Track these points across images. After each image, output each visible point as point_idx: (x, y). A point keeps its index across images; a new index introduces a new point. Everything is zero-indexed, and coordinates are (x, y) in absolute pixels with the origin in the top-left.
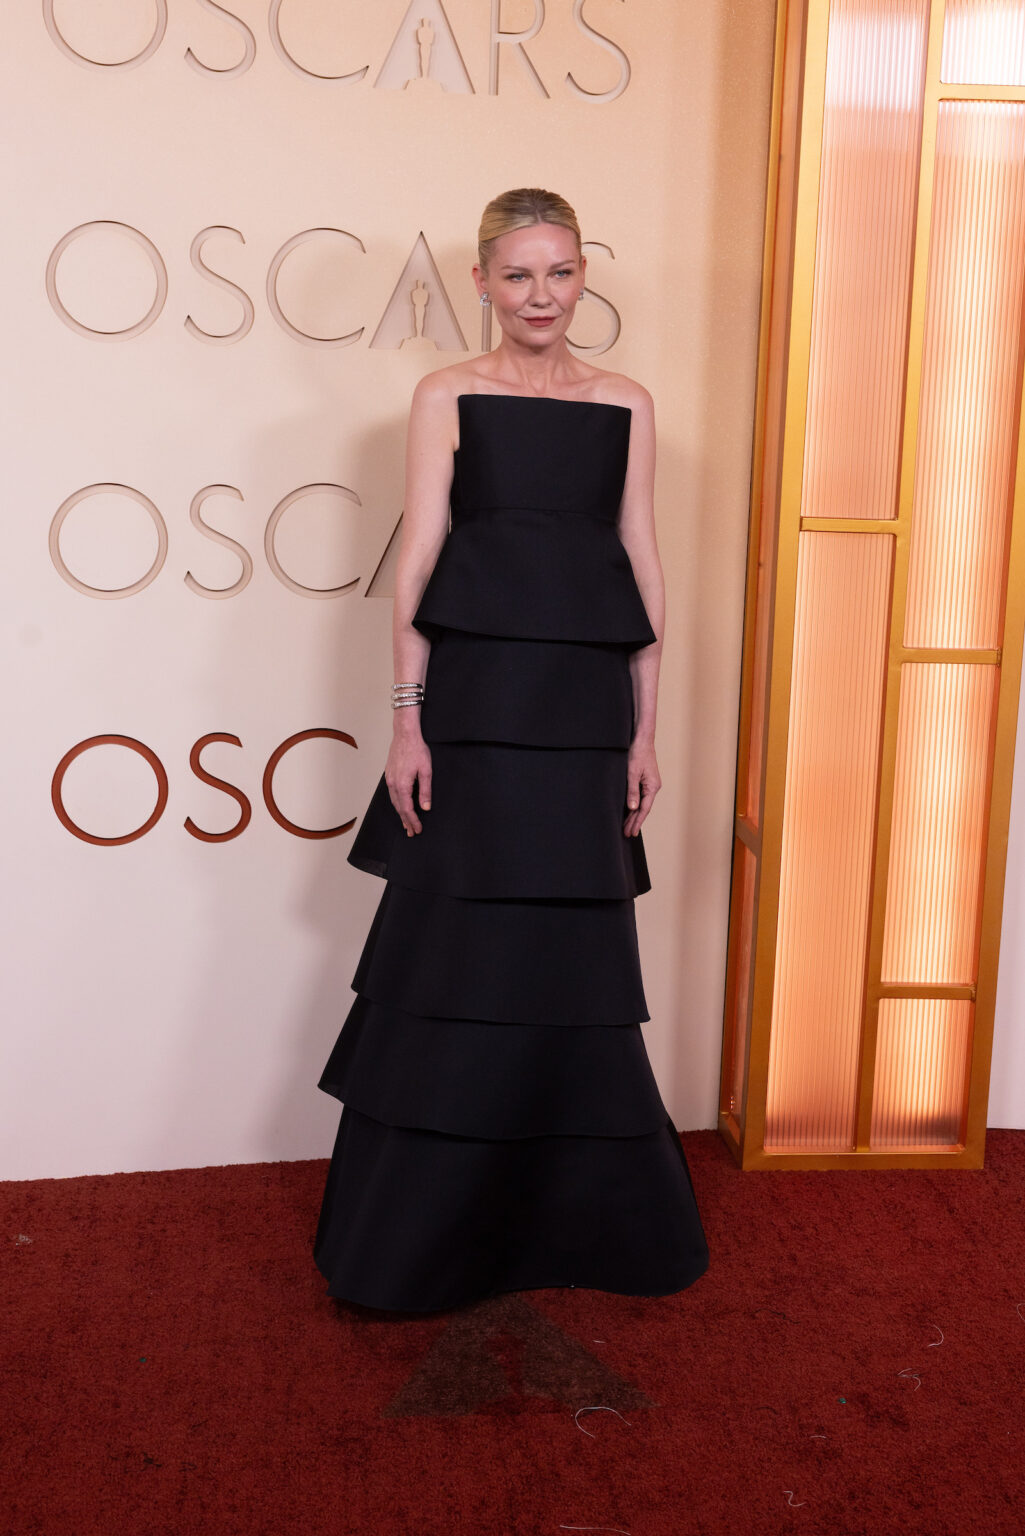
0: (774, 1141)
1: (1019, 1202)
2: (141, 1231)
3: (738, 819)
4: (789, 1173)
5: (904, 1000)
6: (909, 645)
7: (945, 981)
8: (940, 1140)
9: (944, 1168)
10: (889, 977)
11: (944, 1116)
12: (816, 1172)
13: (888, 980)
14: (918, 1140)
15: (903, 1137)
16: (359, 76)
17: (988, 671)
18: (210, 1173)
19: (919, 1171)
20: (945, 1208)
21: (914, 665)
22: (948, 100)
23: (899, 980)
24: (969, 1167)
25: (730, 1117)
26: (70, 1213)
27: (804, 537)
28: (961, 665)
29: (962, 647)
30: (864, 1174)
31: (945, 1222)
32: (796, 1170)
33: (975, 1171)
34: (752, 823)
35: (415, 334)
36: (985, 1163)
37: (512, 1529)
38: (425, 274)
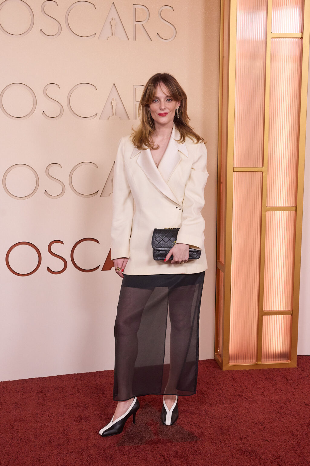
0: (232, 361)
1: (308, 376)
2: (38, 395)
3: (218, 262)
4: (237, 371)
5: (270, 316)
6: (268, 206)
7: (283, 310)
8: (283, 359)
9: (285, 367)
10: (265, 309)
11: (284, 352)
12: (245, 370)
13: (265, 310)
14: (276, 359)
15: (272, 358)
16: (94, 35)
17: (293, 212)
18: (58, 377)
19: (277, 369)
20: (285, 379)
21: (270, 212)
22: (274, 38)
23: (269, 310)
24: (293, 367)
25: (218, 355)
26: (16, 391)
27: (235, 173)
28: (284, 212)
29: (284, 206)
30: (260, 370)
31: (285, 383)
32: (239, 369)
33: (294, 368)
34: (222, 263)
35: (113, 115)
36: (297, 365)
38: (116, 96)
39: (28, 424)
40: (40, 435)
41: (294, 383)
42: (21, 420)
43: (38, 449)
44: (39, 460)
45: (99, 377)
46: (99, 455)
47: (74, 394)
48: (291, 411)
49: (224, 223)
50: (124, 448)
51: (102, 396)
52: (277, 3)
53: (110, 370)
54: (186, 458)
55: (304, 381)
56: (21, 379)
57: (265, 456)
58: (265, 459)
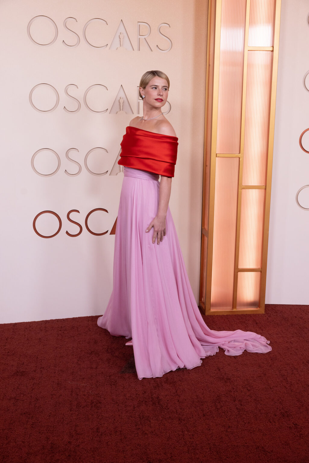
0: (213, 308)
1: (273, 321)
2: (57, 333)
3: (202, 229)
4: (217, 316)
5: (244, 272)
6: (244, 185)
7: (253, 268)
8: (254, 307)
9: (255, 313)
10: (240, 266)
12: (223, 315)
13: (240, 267)
14: (248, 307)
15: (245, 306)
16: (105, 47)
17: (263, 191)
18: (74, 319)
19: (249, 314)
20: (255, 323)
21: (245, 190)
22: (250, 50)
23: (243, 268)
24: (260, 313)
25: (202, 302)
26: (40, 329)
27: (217, 158)
28: (256, 190)
29: (257, 185)
30: (235, 315)
31: (255, 326)
32: (219, 315)
33: (262, 314)
34: (206, 230)
35: (120, 110)
36: (265, 312)
37: (152, 398)
38: (122, 95)
41: (262, 326)
43: (57, 375)
47: (86, 332)
49: (208, 198)
50: (126, 375)
52: (253, 23)
55: (270, 324)
56: (44, 320)
57: (238, 383)
58: (237, 385)
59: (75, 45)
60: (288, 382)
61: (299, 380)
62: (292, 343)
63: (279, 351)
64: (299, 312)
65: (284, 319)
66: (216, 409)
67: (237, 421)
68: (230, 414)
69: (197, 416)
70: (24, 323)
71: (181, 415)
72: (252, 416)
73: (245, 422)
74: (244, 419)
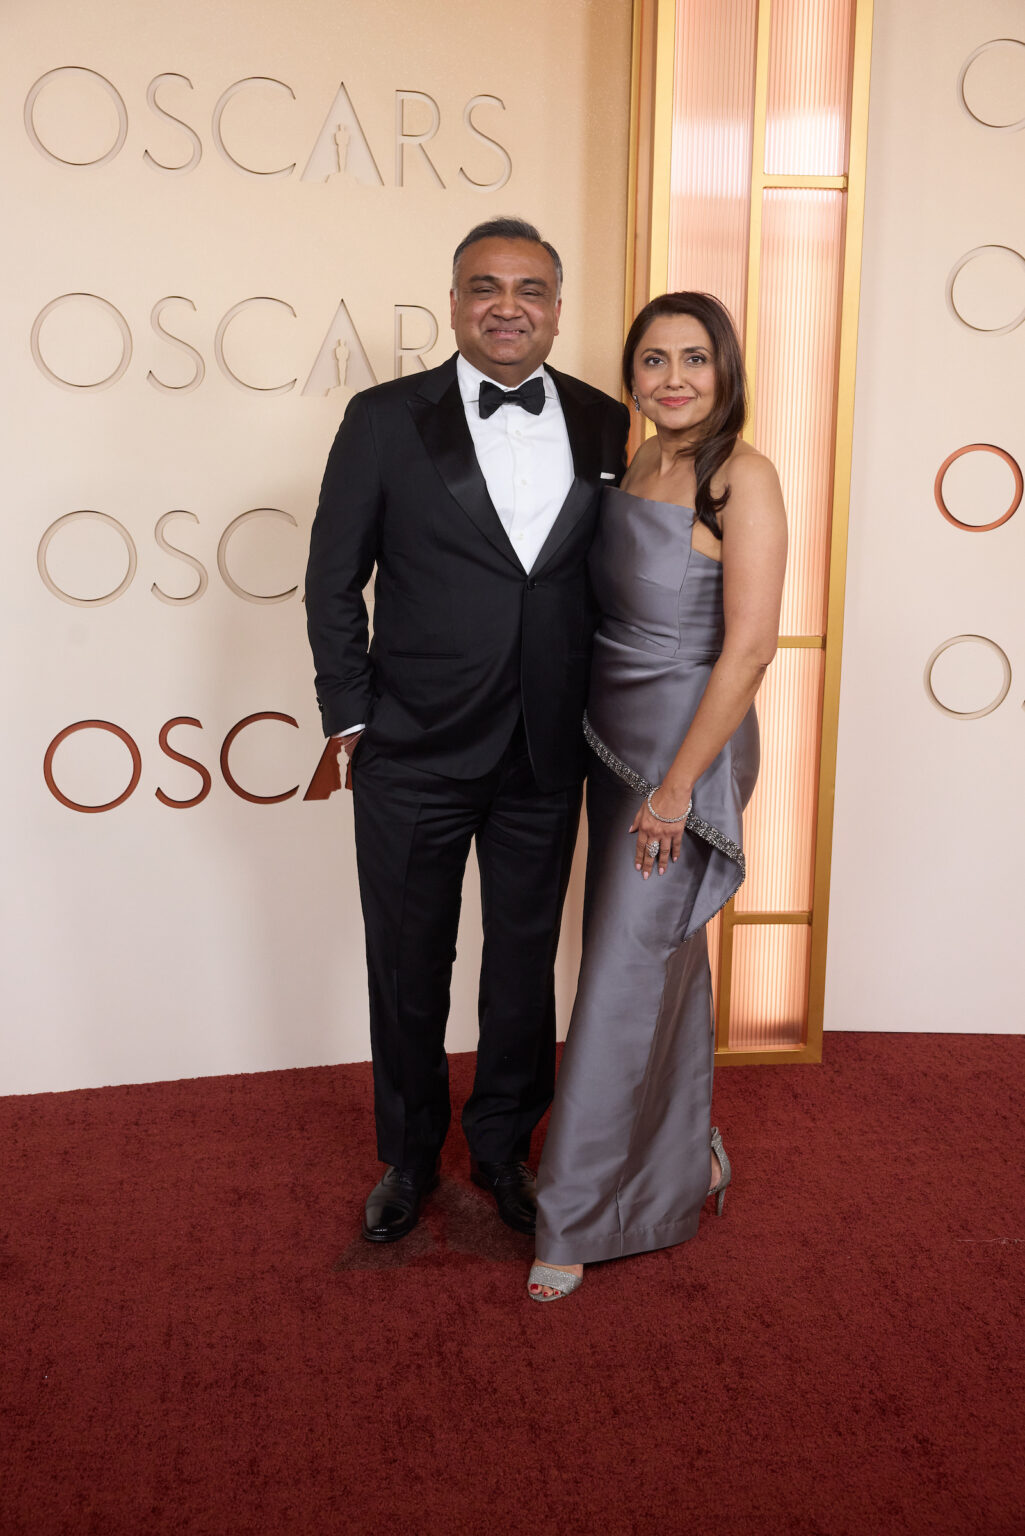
1: (850, 1087)
2: (126, 1132)
5: (753, 926)
7: (782, 909)
8: (786, 1040)
9: (790, 1062)
10: (742, 906)
11: (788, 1022)
13: (740, 910)
14: (767, 1041)
15: (756, 1040)
16: (288, 171)
17: (817, 652)
18: (183, 1085)
19: (769, 1066)
20: (790, 1095)
22: (770, 188)
23: (749, 910)
24: (809, 1062)
26: (68, 1120)
28: (798, 649)
29: (794, 634)
30: (724, 1070)
31: (790, 1105)
33: (815, 1065)
36: (823, 1058)
37: (440, 1354)
38: (346, 334)
39: (95, 1210)
40: (128, 1240)
41: (813, 1105)
42: (77, 1198)
43: (119, 1277)
44: (123, 1307)
45: (294, 1085)
46: (283, 1294)
47: (223, 1129)
48: (803, 1181)
50: (353, 1276)
51: (299, 1136)
52: (778, 100)
53: (323, 1065)
54: (517, 1304)
55: (839, 1099)
56: (82, 1087)
57: (730, 1300)
58: (728, 1308)
59: (187, 165)
60: (897, 1294)
61: (936, 1290)
62: (913, 1164)
63: (869, 1191)
64: (935, 1057)
65: (885, 1082)
66: (658, 1392)
67: (728, 1432)
68: (701, 1408)
69: (591, 1415)
70: (14, 1097)
71: (536, 1412)
72: (777, 1414)
73: (754, 1433)
74: (750, 1422)
